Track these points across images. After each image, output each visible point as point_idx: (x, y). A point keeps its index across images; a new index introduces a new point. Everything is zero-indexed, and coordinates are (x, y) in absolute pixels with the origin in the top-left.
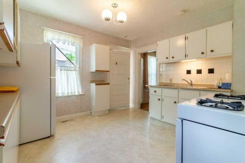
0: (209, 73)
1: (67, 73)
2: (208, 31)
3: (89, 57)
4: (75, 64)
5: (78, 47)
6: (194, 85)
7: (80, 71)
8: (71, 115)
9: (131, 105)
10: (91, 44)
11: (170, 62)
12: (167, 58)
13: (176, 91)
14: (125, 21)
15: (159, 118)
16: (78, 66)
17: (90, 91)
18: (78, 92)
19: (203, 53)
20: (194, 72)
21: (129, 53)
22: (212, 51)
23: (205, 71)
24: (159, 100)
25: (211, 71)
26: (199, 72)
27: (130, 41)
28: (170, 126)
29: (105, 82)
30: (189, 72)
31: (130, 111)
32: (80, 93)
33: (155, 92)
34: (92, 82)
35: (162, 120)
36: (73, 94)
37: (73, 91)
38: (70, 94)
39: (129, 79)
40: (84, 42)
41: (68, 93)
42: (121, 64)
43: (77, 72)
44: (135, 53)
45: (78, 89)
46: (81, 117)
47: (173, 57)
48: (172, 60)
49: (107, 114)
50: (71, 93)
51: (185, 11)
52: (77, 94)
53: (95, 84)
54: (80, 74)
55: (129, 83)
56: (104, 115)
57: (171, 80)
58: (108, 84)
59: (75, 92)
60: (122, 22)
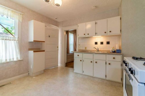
0: (107, 44)
1: (5, 42)
2: (108, 20)
3: (28, 30)
4: (14, 35)
5: (17, 21)
6: (100, 51)
7: (18, 40)
8: (9, 79)
9: (59, 65)
10: (30, 20)
11: (87, 37)
12: (84, 34)
13: (92, 55)
14: (61, 5)
15: (81, 73)
16: (17, 37)
17: (28, 57)
18: (17, 58)
19: (105, 33)
20: (99, 43)
21: (58, 30)
22: (110, 32)
23: (105, 43)
24: (81, 61)
25: (108, 43)
26: (102, 43)
27: (59, 22)
28: (88, 77)
29: (41, 50)
30: (96, 43)
31: (59, 69)
32: (19, 59)
33: (78, 55)
34: (30, 49)
35: (83, 74)
36: (12, 60)
37: (11, 58)
38: (8, 61)
39: (58, 47)
40: (23, 17)
41: (6, 60)
42: (53, 37)
43: (15, 41)
44: (62, 30)
45: (17, 55)
46: (20, 79)
47: (88, 34)
48: (87, 36)
49: (43, 73)
50: (10, 59)
51: (96, 7)
52: (15, 60)
53: (33, 51)
54: (19, 43)
55: (58, 50)
56: (40, 75)
57: (86, 48)
58: (44, 51)
59: (13, 59)
60: (58, 5)
